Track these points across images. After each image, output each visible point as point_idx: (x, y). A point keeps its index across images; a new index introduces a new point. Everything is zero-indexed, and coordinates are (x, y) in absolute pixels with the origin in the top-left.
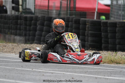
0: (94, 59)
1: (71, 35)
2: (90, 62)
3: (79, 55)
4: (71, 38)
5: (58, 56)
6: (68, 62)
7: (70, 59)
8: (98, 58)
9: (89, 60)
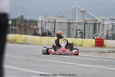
0: (73, 53)
1: (63, 39)
2: (70, 54)
3: (64, 50)
4: (63, 41)
5: (53, 51)
6: (58, 54)
7: (59, 52)
8: (75, 52)
9: (70, 53)
